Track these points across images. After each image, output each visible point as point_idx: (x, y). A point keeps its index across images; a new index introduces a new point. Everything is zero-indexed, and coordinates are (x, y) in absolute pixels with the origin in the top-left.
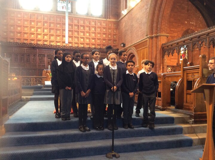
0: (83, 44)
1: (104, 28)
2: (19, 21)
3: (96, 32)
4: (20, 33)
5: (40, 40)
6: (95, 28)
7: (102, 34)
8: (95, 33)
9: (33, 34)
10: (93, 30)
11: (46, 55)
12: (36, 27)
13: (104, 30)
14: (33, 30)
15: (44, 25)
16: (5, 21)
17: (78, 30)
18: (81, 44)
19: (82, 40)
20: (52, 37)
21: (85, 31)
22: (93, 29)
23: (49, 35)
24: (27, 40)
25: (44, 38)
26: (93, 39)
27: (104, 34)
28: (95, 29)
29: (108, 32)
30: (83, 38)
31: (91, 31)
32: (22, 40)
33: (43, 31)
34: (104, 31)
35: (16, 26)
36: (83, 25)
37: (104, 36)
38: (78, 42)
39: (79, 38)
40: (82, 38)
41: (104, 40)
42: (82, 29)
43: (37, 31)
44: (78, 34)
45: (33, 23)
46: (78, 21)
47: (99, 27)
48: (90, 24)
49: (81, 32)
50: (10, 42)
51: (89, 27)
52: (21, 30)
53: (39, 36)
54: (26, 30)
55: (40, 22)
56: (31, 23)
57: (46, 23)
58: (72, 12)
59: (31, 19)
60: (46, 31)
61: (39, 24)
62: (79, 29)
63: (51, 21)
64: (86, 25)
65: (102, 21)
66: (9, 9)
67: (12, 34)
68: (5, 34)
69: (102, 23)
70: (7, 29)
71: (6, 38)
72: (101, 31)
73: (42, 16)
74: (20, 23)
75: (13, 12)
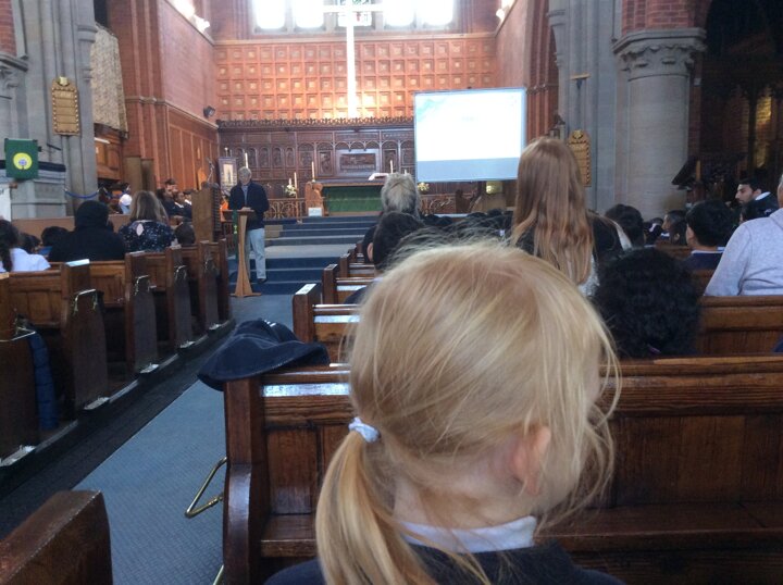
1: (456, 59)
3: (436, 72)
4: (256, 96)
5: (300, 111)
6: (432, 62)
7: (450, 75)
8: (431, 76)
9: (284, 96)
10: (427, 70)
11: (315, 146)
12: (289, 77)
13: (457, 65)
14: (283, 85)
15: (307, 72)
16: (223, 71)
17: (387, 74)
18: (399, 108)
19: (400, 98)
20: (326, 99)
21: (406, 74)
22: (428, 66)
23: (319, 96)
24: (271, 111)
25: (308, 103)
27: (456, 75)
28: (431, 65)
29: (469, 68)
30: (402, 93)
31: (421, 73)
33: (307, 86)
34: (456, 69)
35: (245, 81)
36: (400, 57)
37: (458, 80)
38: (390, 106)
39: (393, 94)
40: (398, 93)
42: (397, 71)
43: (292, 87)
44: (389, 84)
45: (282, 70)
46: (388, 49)
47: (442, 60)
48: (418, 53)
49: (397, 79)
50: (236, 121)
51: (417, 62)
52: (257, 89)
53: (298, 100)
54: (268, 87)
55: (298, 64)
57: (312, 66)
58: (373, 26)
59: (278, 61)
60: (311, 84)
61: (296, 70)
62: (389, 72)
63: (324, 59)
64: (410, 58)
65: (450, 42)
66: (227, 42)
67: (239, 102)
68: (225, 102)
69: (452, 47)
70: (228, 90)
71: (228, 112)
72: (447, 67)
73: (303, 48)
74: (254, 74)
75: (238, 48)
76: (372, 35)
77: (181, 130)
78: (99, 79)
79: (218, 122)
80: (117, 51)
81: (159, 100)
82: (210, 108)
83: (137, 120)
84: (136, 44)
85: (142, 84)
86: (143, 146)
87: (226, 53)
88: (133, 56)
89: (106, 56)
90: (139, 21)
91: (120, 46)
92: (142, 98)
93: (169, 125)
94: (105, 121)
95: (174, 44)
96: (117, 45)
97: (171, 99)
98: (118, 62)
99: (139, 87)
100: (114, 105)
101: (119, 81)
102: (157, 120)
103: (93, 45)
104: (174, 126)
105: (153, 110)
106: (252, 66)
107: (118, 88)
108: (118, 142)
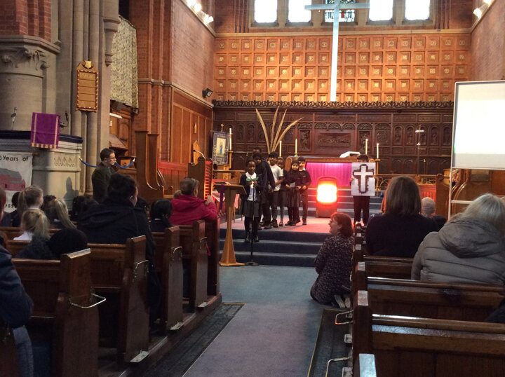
0: (378, 94)
1: (433, 52)
2: (246, 56)
3: (412, 63)
4: (247, 81)
5: (285, 94)
6: (409, 54)
7: (426, 67)
8: (408, 67)
9: (273, 81)
10: (403, 61)
11: (297, 125)
12: (278, 65)
13: (433, 57)
14: (272, 72)
15: (294, 60)
16: (221, 59)
17: (367, 64)
18: (374, 94)
19: (377, 85)
20: (309, 84)
21: (384, 64)
22: (405, 57)
23: (303, 81)
24: (260, 94)
25: (293, 87)
26: (403, 80)
27: (432, 66)
28: (408, 57)
29: (444, 60)
30: (380, 81)
31: (398, 64)
32: (251, 95)
33: (293, 73)
34: (432, 60)
35: (240, 67)
36: (380, 50)
37: (432, 71)
38: (367, 92)
39: (370, 82)
41: (431, 82)
42: (376, 61)
43: (280, 73)
44: (368, 73)
45: (272, 59)
46: (369, 42)
47: (419, 52)
48: (396, 46)
49: (375, 68)
50: (229, 102)
51: (395, 54)
52: (250, 72)
53: (284, 85)
54: (259, 73)
55: (286, 54)
56: (268, 59)
57: (299, 56)
59: (270, 51)
60: (297, 72)
61: (285, 59)
62: (369, 62)
63: (309, 50)
64: (388, 50)
65: (427, 36)
66: (227, 35)
67: (233, 85)
68: (221, 85)
69: (428, 41)
70: (225, 74)
71: (222, 94)
72: (424, 59)
73: (292, 40)
74: (248, 61)
75: (236, 40)
76: (354, 30)
77: (183, 108)
78: (118, 63)
79: (214, 102)
80: (135, 40)
81: (167, 82)
82: (208, 90)
83: (147, 99)
84: (151, 34)
85: (153, 69)
86: (149, 121)
87: (225, 44)
88: (148, 44)
89: (125, 44)
90: (155, 15)
91: (138, 35)
92: (152, 80)
93: (173, 104)
94: (120, 99)
95: (183, 36)
96: (135, 35)
97: (176, 82)
98: (135, 49)
99: (151, 72)
100: (128, 85)
101: (135, 65)
102: (163, 99)
103: (115, 34)
104: (177, 105)
105: (161, 91)
106: (247, 55)
107: (133, 70)
108: (129, 117)
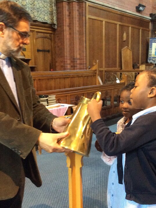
77: (105, 20)
79: (151, 15)
93: (88, 16)
104: (93, 17)
108: (50, 32)
